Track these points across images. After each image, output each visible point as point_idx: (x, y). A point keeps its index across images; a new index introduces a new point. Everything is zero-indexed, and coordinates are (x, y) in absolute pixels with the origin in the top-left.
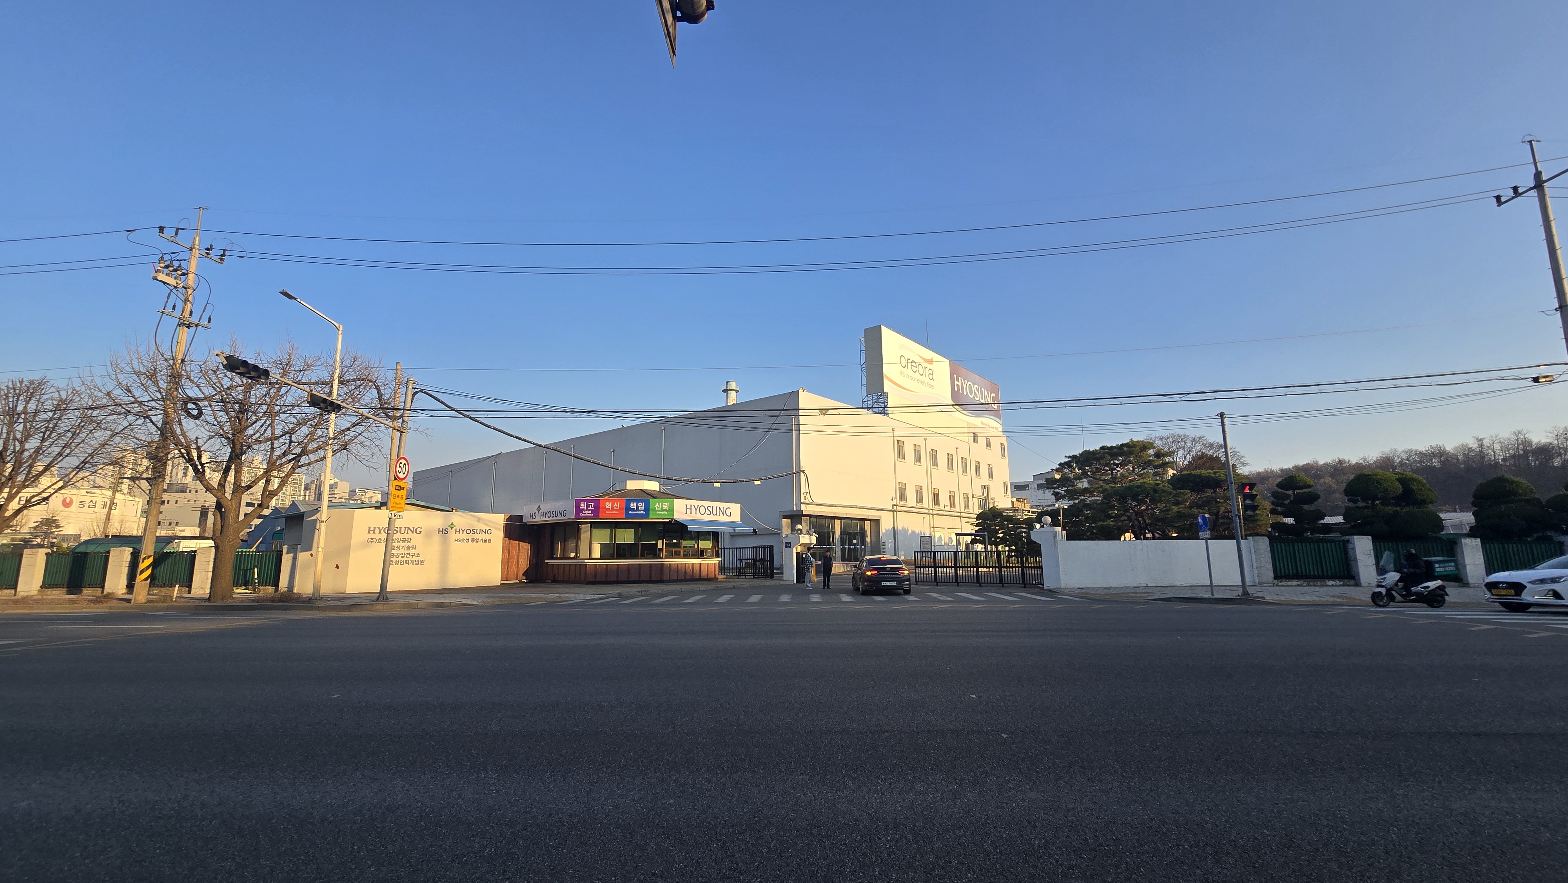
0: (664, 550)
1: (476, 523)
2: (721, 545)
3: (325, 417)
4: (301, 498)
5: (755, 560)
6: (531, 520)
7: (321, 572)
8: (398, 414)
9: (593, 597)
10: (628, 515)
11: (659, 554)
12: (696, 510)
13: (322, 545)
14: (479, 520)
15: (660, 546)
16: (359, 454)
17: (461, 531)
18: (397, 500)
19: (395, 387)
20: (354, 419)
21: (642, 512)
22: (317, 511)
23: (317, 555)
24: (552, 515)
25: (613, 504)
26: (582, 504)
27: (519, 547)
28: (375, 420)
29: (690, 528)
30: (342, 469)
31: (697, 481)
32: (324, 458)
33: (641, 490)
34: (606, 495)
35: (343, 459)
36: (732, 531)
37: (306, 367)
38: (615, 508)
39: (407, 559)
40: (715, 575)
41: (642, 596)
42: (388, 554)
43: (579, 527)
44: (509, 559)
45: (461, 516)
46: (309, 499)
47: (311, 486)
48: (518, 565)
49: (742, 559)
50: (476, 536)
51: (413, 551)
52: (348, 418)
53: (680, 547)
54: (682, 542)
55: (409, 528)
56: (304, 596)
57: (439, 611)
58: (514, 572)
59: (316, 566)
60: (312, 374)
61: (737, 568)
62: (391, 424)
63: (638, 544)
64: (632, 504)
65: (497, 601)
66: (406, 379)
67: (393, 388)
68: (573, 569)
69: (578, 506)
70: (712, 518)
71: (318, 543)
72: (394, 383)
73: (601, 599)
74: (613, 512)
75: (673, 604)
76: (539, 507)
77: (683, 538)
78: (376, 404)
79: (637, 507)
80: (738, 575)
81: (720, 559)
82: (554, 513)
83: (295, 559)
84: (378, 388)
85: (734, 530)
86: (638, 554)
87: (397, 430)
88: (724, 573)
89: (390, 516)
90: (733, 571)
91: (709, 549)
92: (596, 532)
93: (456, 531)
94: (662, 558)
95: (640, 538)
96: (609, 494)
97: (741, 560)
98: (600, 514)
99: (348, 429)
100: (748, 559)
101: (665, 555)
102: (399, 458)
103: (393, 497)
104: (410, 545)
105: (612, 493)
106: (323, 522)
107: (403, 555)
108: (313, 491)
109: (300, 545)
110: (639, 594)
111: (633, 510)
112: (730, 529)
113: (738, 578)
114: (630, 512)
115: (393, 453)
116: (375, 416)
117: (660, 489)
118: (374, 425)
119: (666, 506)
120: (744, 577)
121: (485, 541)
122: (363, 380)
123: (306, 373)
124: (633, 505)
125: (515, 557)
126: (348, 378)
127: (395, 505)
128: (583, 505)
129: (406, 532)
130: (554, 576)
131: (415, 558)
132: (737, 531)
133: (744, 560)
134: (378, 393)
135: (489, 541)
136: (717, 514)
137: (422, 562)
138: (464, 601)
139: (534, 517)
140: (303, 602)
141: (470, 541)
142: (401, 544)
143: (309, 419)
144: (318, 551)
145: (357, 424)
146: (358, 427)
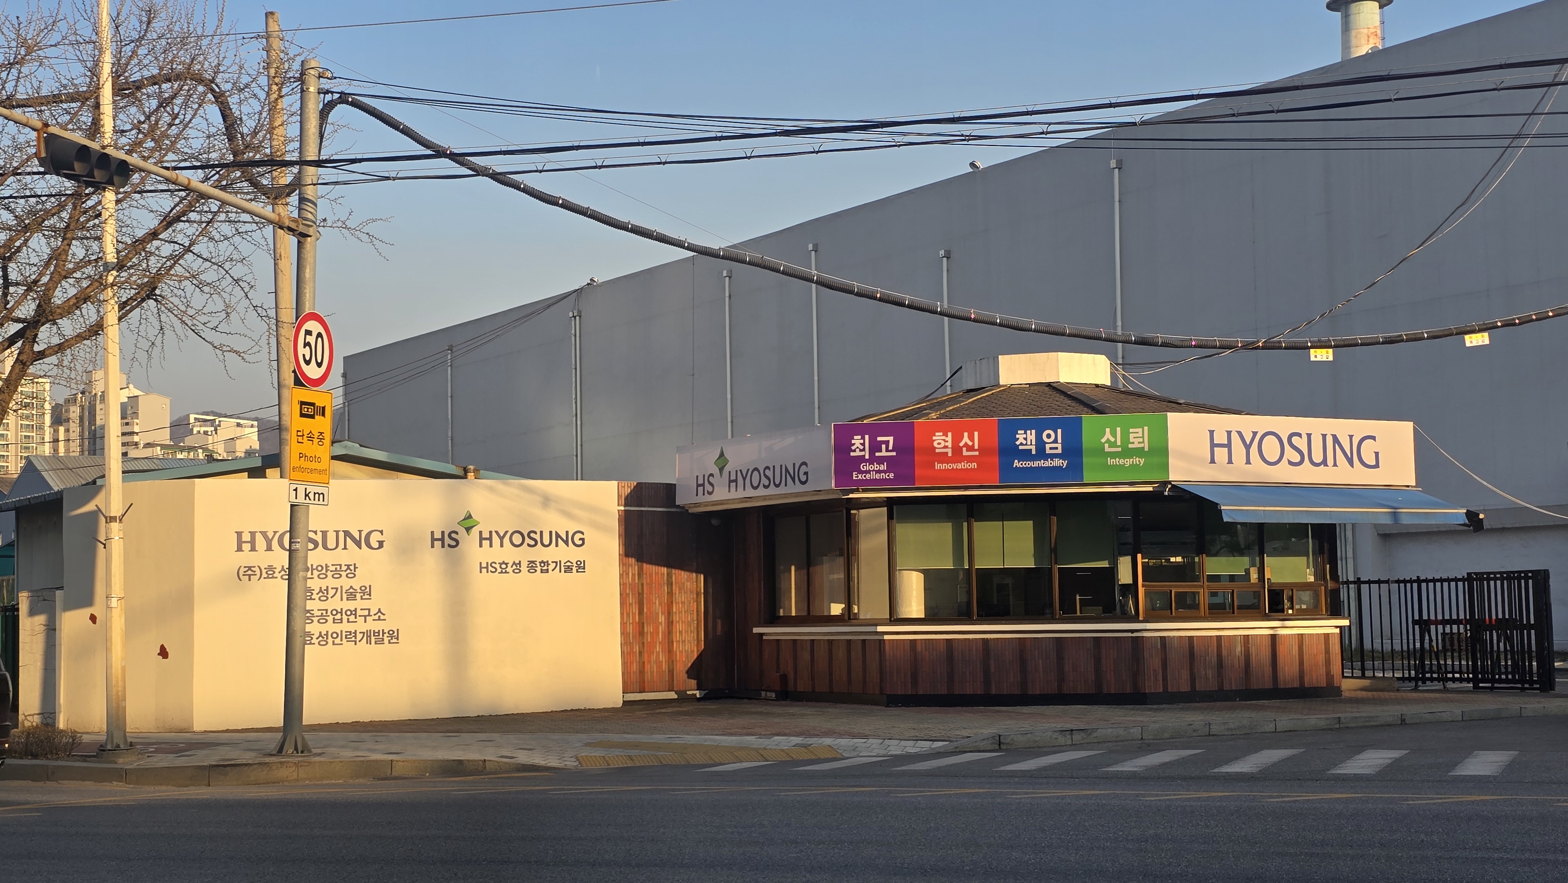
0: (1141, 591)
1: (538, 512)
2: (1347, 572)
3: (90, 203)
4: (47, 450)
5: (1478, 625)
6: (701, 499)
7: (124, 669)
8: (286, 177)
9: (911, 748)
10: (1008, 475)
11: (1124, 606)
12: (1248, 447)
13: (117, 588)
14: (546, 501)
15: (1124, 576)
16: (191, 312)
17: (496, 540)
18: (309, 448)
19: (268, 94)
20: (166, 203)
21: (1057, 462)
22: (94, 486)
23: (108, 620)
24: (765, 481)
25: (957, 439)
26: (857, 441)
27: (670, 584)
28: (224, 203)
29: (1230, 511)
30: (150, 357)
31: (1246, 346)
32: (97, 329)
33: (1049, 385)
34: (932, 407)
35: (150, 329)
36: (1388, 521)
37: (23, 52)
38: (965, 453)
39: (351, 627)
40: (1329, 676)
41: (1074, 747)
42: (297, 614)
43: (849, 514)
44: (641, 625)
45: (491, 489)
46: (67, 450)
47: (67, 411)
48: (671, 643)
49: (1428, 622)
50: (540, 554)
51: (365, 604)
52: (151, 200)
53: (1196, 579)
54: (1202, 564)
55: (347, 534)
56: (86, 738)
57: (454, 787)
58: (659, 664)
59: (108, 650)
60: (41, 73)
61: (1407, 654)
62: (268, 211)
63: (1050, 570)
64: (1021, 436)
65: (617, 758)
66: (296, 66)
67: (262, 95)
68: (840, 654)
69: (842, 448)
70: (1307, 475)
71: (108, 584)
72: (263, 80)
73: (938, 754)
74: (960, 466)
75: (1185, 778)
76: (722, 454)
77: (1203, 549)
78: (220, 151)
79: (1041, 444)
80: (1416, 679)
81: (1345, 623)
82: (769, 473)
83: (51, 630)
84: (221, 100)
85: (1395, 515)
86: (1051, 605)
87: (290, 229)
88: (1363, 670)
89: (293, 499)
90: (1398, 663)
91: (1306, 586)
92: (906, 532)
93: (481, 539)
94: (1135, 619)
95: (1054, 550)
96: (941, 404)
97: (1424, 625)
98: (918, 472)
99: (154, 235)
100: (1451, 622)
101: (1146, 611)
102: (301, 318)
103: (294, 438)
104: (356, 583)
105: (952, 401)
106: (113, 519)
107: (338, 615)
108: (75, 427)
109: (61, 588)
110: (1062, 740)
111: (1026, 455)
112: (1380, 513)
113: (1416, 689)
114: (1016, 463)
115: (282, 305)
116: (224, 188)
117: (1113, 377)
118: (222, 217)
119: (1139, 437)
120: (1438, 686)
121: (568, 569)
122: (178, 77)
123: (25, 70)
124: (1026, 439)
125: (662, 619)
126: (136, 77)
127: (303, 463)
128: (859, 444)
129: (342, 545)
130: (784, 678)
131: (373, 625)
132: (1405, 521)
133: (1436, 622)
134: (224, 117)
135: (581, 567)
136: (1324, 462)
137: (394, 636)
138: (523, 758)
139: (708, 488)
140: (84, 758)
141: (524, 568)
142: (330, 582)
143: (47, 211)
144: (109, 607)
145: (177, 219)
146: (180, 226)
